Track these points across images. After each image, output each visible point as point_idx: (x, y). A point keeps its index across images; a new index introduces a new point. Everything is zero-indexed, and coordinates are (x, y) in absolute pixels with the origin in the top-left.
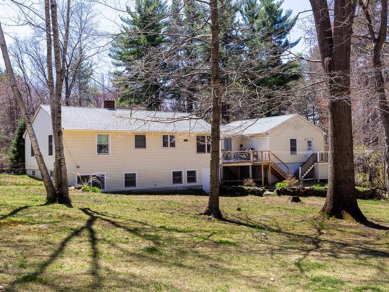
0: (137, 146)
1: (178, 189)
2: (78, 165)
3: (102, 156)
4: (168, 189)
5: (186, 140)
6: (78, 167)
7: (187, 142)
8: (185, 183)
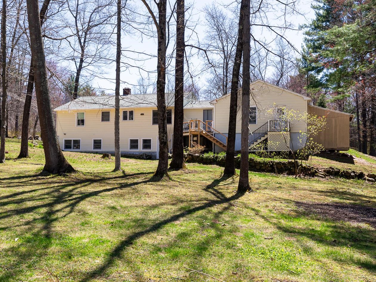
0: (103, 120)
1: (134, 153)
2: (64, 133)
3: (81, 127)
4: (127, 153)
5: (142, 114)
6: (65, 134)
7: (143, 116)
8: (141, 149)
